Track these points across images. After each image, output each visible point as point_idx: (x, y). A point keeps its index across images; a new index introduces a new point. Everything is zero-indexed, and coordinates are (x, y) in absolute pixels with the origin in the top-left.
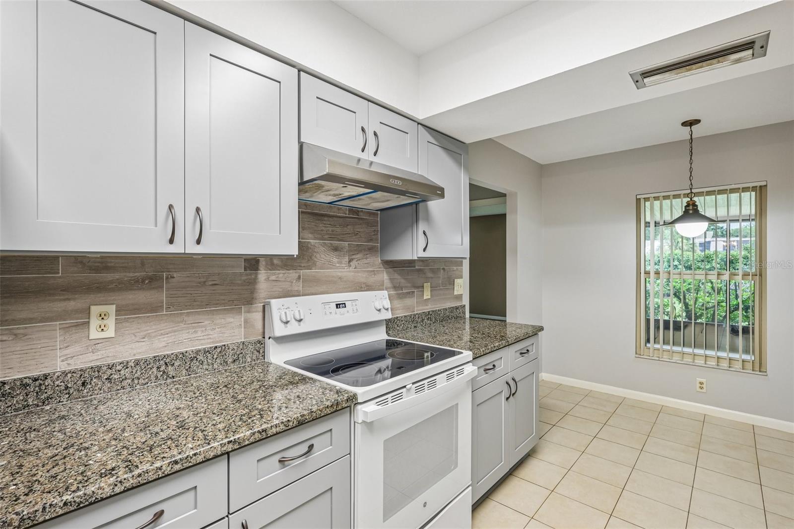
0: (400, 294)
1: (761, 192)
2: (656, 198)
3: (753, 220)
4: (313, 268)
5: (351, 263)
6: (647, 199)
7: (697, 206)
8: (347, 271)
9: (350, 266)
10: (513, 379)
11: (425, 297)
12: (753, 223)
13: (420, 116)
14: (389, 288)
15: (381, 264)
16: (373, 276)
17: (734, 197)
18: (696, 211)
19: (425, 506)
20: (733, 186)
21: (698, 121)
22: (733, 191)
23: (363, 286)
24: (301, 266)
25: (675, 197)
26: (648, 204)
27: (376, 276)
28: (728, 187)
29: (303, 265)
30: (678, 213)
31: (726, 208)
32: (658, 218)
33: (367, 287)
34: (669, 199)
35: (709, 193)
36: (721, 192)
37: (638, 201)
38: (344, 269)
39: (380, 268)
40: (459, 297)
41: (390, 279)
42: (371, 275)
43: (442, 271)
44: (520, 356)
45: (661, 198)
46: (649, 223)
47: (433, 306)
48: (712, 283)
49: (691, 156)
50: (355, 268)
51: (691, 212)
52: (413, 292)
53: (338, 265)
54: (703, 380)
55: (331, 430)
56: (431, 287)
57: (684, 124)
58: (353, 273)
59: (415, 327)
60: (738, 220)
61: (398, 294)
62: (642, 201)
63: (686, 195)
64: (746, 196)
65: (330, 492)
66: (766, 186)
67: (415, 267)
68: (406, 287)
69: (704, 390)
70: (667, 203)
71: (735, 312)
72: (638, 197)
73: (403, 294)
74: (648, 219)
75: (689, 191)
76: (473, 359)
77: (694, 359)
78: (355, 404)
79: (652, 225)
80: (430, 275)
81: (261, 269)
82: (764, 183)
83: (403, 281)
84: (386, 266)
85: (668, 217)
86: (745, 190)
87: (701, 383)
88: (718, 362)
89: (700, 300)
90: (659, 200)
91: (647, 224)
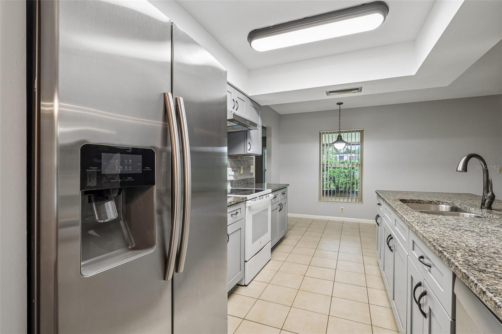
1: (362, 132)
2: (327, 133)
3: (359, 144)
6: (323, 133)
7: (341, 137)
10: (281, 204)
11: (241, 173)
12: (359, 146)
13: (250, 94)
14: (230, 167)
17: (353, 134)
18: (341, 139)
19: (260, 243)
20: (353, 130)
21: (342, 103)
22: (353, 131)
25: (334, 133)
26: (324, 135)
28: (352, 130)
30: (335, 140)
31: (351, 139)
32: (327, 142)
34: (331, 133)
35: (345, 132)
36: (349, 132)
37: (320, 133)
40: (252, 174)
41: (230, 163)
43: (246, 161)
44: (282, 195)
45: (329, 133)
46: (324, 145)
47: (244, 177)
48: (345, 173)
49: (340, 117)
51: (340, 139)
52: (237, 170)
54: (343, 208)
55: (240, 208)
56: (243, 168)
57: (338, 104)
59: (238, 185)
60: (355, 145)
62: (322, 134)
63: (338, 132)
64: (357, 133)
65: (240, 230)
66: (363, 130)
67: (238, 159)
68: (235, 167)
69: (343, 212)
70: (330, 135)
71: (354, 186)
72: (320, 132)
73: (234, 171)
74: (324, 142)
75: (339, 131)
76: (272, 192)
77: (340, 200)
78: (245, 201)
79: (325, 145)
80: (243, 163)
82: (363, 129)
83: (234, 165)
84: (229, 157)
85: (331, 142)
86: (357, 131)
87: (342, 209)
88: (348, 200)
89: (341, 181)
90: (328, 134)
91: (323, 145)
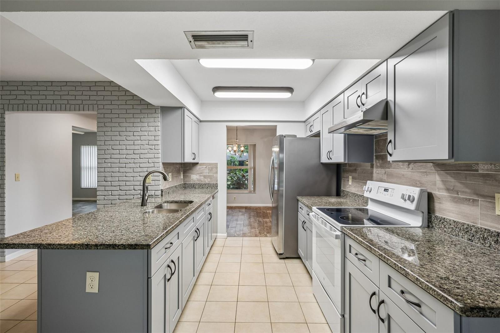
0: (455, 198)
4: (391, 168)
5: (409, 166)
8: (407, 171)
9: (409, 168)
14: (441, 189)
15: (433, 167)
16: (426, 176)
23: (418, 183)
24: (386, 167)
27: (428, 177)
29: (386, 166)
33: (421, 185)
38: (405, 169)
39: (431, 170)
42: (425, 175)
50: (412, 169)
52: (476, 200)
53: (402, 167)
58: (410, 173)
61: (452, 197)
67: (478, 172)
68: (463, 192)
73: (460, 198)
81: (374, 168)
83: (458, 184)
84: (437, 168)
